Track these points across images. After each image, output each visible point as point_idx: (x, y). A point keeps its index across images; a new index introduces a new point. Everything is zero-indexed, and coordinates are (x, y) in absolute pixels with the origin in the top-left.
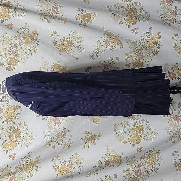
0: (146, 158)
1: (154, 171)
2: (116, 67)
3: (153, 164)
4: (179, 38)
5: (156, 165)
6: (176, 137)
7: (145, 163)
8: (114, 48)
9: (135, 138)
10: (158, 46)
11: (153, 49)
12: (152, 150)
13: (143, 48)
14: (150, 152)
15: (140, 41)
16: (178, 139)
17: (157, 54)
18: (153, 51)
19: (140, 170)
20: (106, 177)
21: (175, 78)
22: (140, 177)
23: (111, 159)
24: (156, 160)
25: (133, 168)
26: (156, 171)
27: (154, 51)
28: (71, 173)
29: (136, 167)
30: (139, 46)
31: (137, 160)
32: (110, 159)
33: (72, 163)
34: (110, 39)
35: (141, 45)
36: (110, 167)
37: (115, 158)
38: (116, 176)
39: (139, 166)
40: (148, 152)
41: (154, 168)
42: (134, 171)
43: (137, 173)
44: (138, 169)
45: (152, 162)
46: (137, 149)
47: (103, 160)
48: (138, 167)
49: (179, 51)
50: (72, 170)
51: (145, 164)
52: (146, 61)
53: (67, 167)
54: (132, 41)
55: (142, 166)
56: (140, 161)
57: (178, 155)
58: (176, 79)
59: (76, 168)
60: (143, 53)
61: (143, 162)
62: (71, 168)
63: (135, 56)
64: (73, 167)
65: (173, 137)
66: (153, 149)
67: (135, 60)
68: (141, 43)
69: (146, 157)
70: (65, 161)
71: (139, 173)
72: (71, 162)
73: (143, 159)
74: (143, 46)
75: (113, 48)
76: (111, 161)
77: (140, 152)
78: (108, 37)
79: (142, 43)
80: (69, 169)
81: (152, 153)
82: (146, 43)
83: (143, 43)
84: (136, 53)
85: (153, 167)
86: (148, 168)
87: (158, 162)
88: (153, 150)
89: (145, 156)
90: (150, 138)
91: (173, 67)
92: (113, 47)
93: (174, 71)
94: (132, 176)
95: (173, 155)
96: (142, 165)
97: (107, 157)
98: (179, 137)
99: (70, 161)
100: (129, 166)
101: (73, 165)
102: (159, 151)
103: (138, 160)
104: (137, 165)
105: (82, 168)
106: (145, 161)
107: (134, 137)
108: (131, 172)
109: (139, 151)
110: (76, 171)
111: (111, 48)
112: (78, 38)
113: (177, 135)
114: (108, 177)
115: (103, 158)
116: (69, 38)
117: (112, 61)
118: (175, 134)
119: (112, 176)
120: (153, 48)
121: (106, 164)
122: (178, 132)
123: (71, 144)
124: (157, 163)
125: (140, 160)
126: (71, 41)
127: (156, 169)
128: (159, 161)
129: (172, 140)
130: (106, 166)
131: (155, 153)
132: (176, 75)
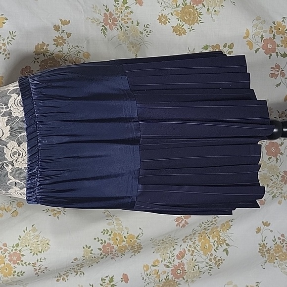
0: (197, 238)
1: (214, 265)
2: (135, 23)
3: (213, 252)
5: (220, 254)
7: (195, 248)
12: (211, 222)
14: (206, 226)
16: (274, 197)
19: (181, 264)
20: (102, 280)
21: (277, 53)
22: (181, 279)
23: (115, 243)
24: (220, 242)
25: (167, 260)
26: (219, 265)
28: (16, 276)
29: (173, 258)
31: (176, 241)
32: (112, 242)
33: (20, 251)
36: (112, 258)
37: (125, 240)
38: (125, 278)
39: (181, 255)
40: (203, 225)
41: (215, 259)
42: (168, 267)
43: (174, 272)
44: (177, 262)
45: (210, 246)
47: (96, 247)
48: (178, 258)
50: (19, 268)
51: (195, 251)
52: (208, 10)
53: (7, 262)
55: (188, 256)
56: (183, 244)
57: (271, 231)
58: (277, 55)
59: (29, 264)
61: (190, 246)
62: (18, 264)
64: (22, 261)
66: (215, 218)
67: (181, 5)
69: (197, 234)
70: (5, 245)
71: (179, 272)
72: (19, 249)
73: (191, 239)
76: (115, 246)
77: (184, 226)
80: (12, 265)
81: (213, 226)
85: (212, 257)
86: (202, 259)
87: (225, 246)
88: (215, 221)
89: (195, 234)
91: (273, 25)
93: (274, 36)
94: (163, 277)
95: (259, 230)
96: (187, 252)
97: (106, 237)
98: (275, 192)
99: (17, 245)
100: (158, 256)
101: (23, 255)
102: (227, 222)
103: (180, 242)
104: (176, 253)
105: (45, 264)
106: (194, 243)
108: (161, 268)
109: (181, 225)
110: (29, 270)
113: (271, 189)
114: (107, 281)
115: (95, 239)
117: (126, 5)
118: (268, 186)
119: (117, 279)
121: (101, 254)
122: (274, 180)
124: (221, 249)
125: (185, 242)
127: (219, 262)
128: (228, 245)
130: (102, 258)
131: (220, 226)
132: (278, 46)
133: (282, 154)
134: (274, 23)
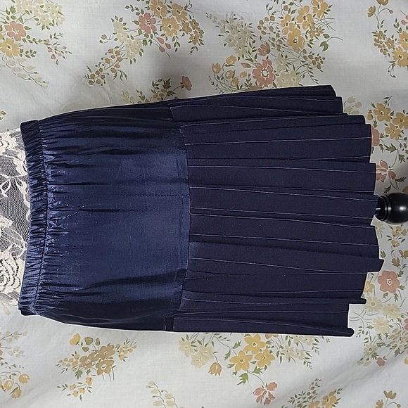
4: (391, 12)
6: (389, 345)
8: (172, 45)
9: (250, 353)
10: (322, 39)
11: (305, 51)
12: (308, 394)
13: (271, 46)
14: (301, 400)
15: (261, 22)
16: (397, 352)
17: (319, 67)
18: (307, 55)
21: (381, 145)
27: (310, 57)
30: (257, 39)
34: (156, 14)
35: (265, 38)
40: (296, 400)
46: (258, 391)
49: (392, 55)
54: (235, 23)
57: (399, 406)
58: (382, 149)
60: (270, 63)
63: (244, 74)
65: (379, 345)
66: (313, 388)
67: (244, 86)
68: (265, 28)
74: (274, 39)
75: (168, 46)
77: (267, 401)
78: (148, 8)
79: (268, 31)
81: (311, 400)
82: (281, 28)
83: (271, 28)
84: (248, 62)
88: (314, 393)
90: (302, 352)
91: (373, 109)
92: (170, 41)
93: (375, 122)
95: (380, 405)
98: (398, 345)
102: (332, 394)
107: (247, 349)
109: (264, 400)
111: (163, 46)
112: (44, 9)
113: (392, 340)
116: (13, 9)
117: (168, 90)
118: (387, 335)
120: (306, 47)
122: (395, 327)
123: (20, 384)
126: (21, 20)
129: (374, 356)
131: (321, 400)
132: (382, 136)
133: (402, 288)
134: (374, 106)
